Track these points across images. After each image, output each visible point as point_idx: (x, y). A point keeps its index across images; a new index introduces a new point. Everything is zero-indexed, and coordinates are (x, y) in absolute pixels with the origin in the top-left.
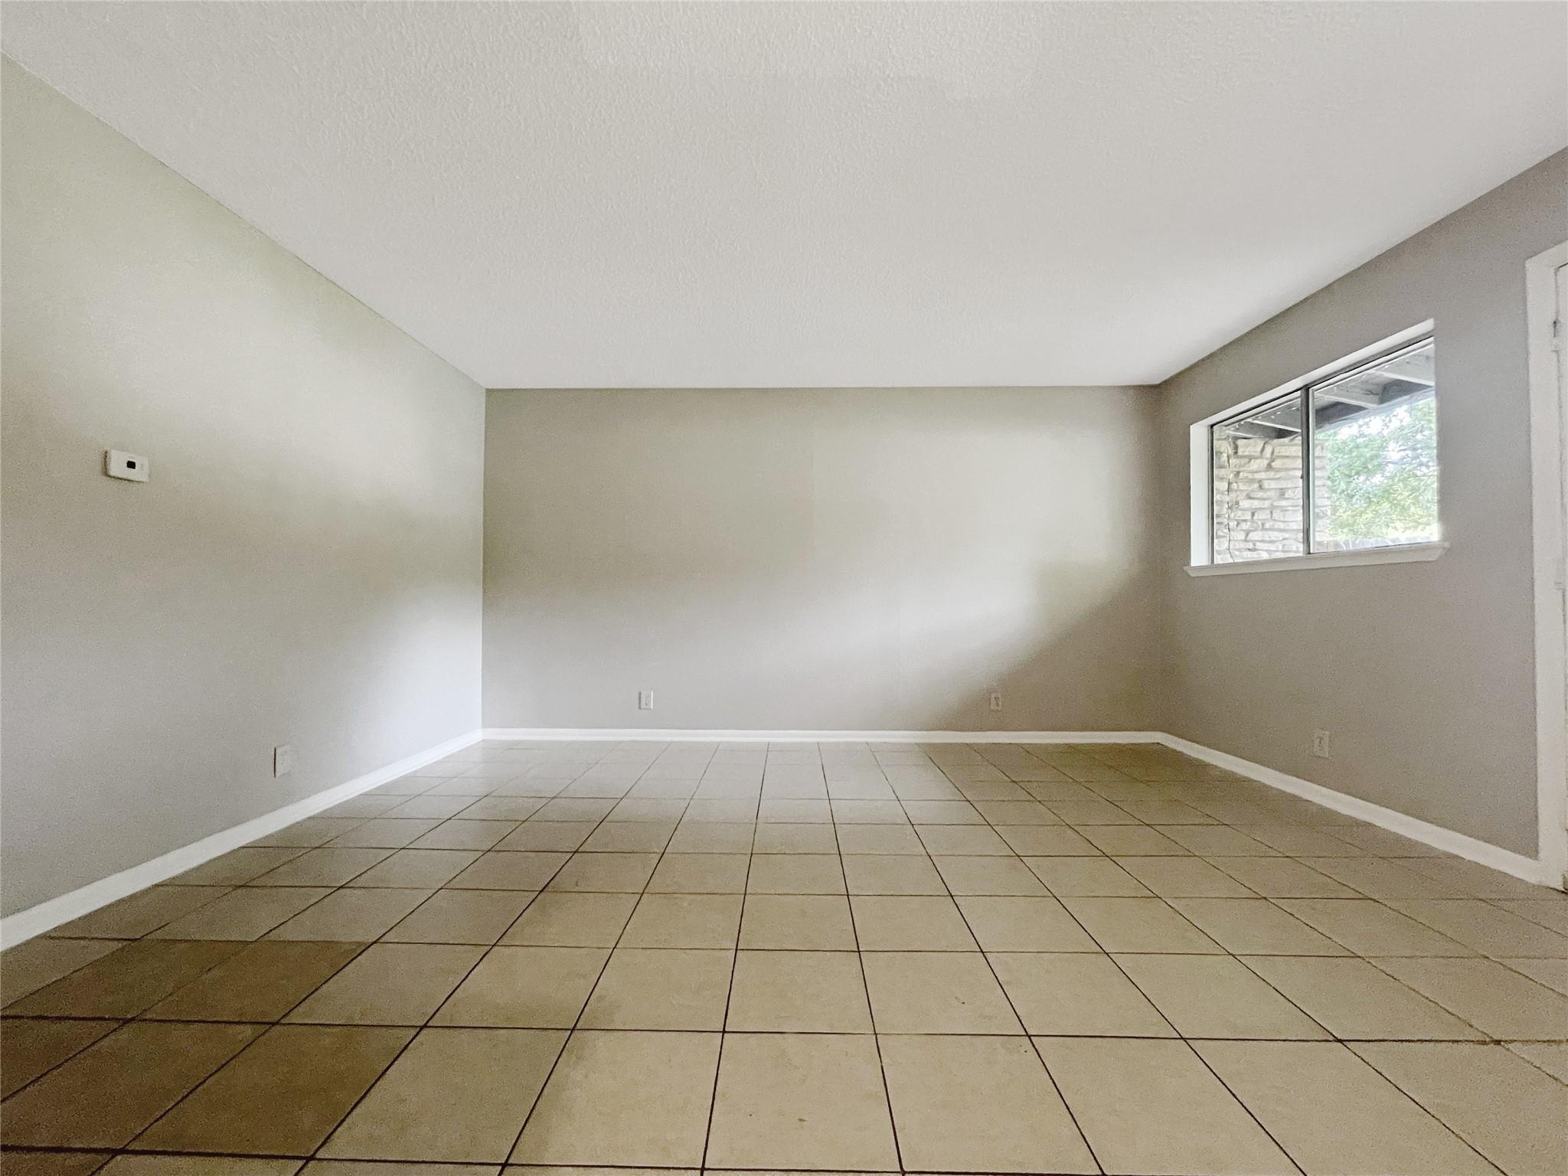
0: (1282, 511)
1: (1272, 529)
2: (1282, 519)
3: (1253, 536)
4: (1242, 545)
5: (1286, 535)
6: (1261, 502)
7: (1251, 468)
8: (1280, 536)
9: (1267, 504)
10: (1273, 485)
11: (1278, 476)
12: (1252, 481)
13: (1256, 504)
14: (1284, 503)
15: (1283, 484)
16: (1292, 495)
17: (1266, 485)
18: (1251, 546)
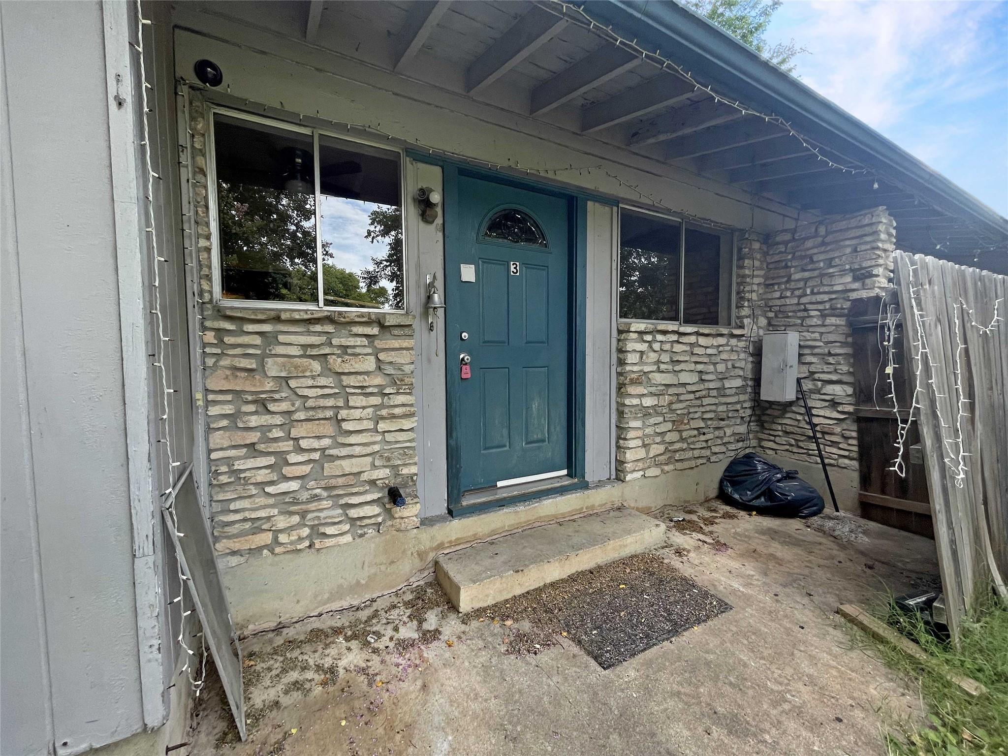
0: (830, 277)
1: (819, 293)
2: (829, 283)
3: (804, 300)
4: (795, 308)
5: (834, 296)
6: (811, 272)
7: (805, 247)
8: (826, 297)
9: (816, 273)
10: (822, 257)
11: (829, 248)
12: (805, 257)
13: (807, 274)
14: (831, 270)
15: (831, 255)
16: (839, 263)
17: (815, 258)
18: (802, 307)
